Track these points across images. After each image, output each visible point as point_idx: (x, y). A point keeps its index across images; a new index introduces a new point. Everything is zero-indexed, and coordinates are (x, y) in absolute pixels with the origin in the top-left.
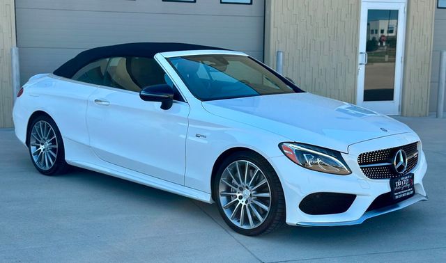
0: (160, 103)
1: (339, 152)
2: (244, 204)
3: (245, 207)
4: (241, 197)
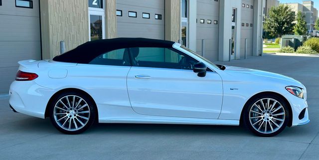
0: (197, 73)
1: (301, 89)
2: (266, 121)
3: (268, 122)
4: (264, 118)
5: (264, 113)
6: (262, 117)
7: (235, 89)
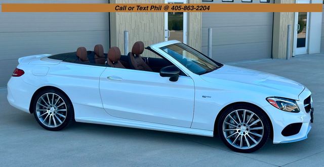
0: (169, 78)
1: (295, 100)
2: (242, 135)
3: (243, 136)
4: (239, 131)
5: (240, 126)
6: (238, 130)
7: (208, 97)
